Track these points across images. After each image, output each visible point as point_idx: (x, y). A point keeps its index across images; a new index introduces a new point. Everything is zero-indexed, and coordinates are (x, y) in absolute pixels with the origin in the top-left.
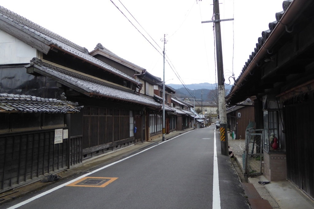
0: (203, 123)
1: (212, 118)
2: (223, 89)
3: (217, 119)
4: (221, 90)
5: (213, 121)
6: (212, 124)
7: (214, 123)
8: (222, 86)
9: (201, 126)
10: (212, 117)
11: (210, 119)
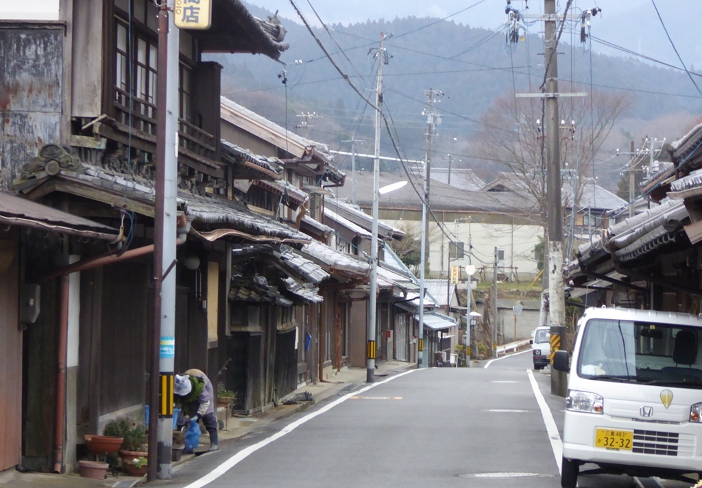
0: (445, 336)
1: (500, 303)
2: (558, 250)
3: (542, 314)
4: (554, 250)
5: (508, 331)
6: (500, 349)
7: (514, 345)
8: (557, 242)
9: (438, 357)
10: (500, 296)
11: (486, 316)
